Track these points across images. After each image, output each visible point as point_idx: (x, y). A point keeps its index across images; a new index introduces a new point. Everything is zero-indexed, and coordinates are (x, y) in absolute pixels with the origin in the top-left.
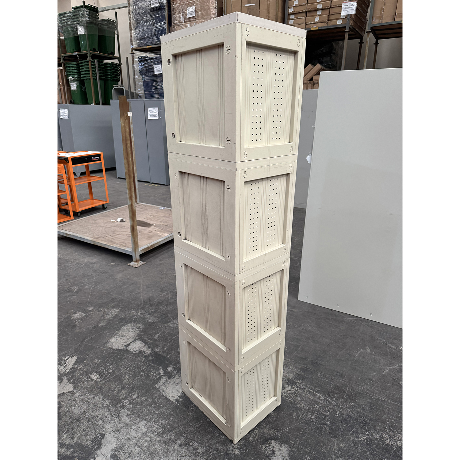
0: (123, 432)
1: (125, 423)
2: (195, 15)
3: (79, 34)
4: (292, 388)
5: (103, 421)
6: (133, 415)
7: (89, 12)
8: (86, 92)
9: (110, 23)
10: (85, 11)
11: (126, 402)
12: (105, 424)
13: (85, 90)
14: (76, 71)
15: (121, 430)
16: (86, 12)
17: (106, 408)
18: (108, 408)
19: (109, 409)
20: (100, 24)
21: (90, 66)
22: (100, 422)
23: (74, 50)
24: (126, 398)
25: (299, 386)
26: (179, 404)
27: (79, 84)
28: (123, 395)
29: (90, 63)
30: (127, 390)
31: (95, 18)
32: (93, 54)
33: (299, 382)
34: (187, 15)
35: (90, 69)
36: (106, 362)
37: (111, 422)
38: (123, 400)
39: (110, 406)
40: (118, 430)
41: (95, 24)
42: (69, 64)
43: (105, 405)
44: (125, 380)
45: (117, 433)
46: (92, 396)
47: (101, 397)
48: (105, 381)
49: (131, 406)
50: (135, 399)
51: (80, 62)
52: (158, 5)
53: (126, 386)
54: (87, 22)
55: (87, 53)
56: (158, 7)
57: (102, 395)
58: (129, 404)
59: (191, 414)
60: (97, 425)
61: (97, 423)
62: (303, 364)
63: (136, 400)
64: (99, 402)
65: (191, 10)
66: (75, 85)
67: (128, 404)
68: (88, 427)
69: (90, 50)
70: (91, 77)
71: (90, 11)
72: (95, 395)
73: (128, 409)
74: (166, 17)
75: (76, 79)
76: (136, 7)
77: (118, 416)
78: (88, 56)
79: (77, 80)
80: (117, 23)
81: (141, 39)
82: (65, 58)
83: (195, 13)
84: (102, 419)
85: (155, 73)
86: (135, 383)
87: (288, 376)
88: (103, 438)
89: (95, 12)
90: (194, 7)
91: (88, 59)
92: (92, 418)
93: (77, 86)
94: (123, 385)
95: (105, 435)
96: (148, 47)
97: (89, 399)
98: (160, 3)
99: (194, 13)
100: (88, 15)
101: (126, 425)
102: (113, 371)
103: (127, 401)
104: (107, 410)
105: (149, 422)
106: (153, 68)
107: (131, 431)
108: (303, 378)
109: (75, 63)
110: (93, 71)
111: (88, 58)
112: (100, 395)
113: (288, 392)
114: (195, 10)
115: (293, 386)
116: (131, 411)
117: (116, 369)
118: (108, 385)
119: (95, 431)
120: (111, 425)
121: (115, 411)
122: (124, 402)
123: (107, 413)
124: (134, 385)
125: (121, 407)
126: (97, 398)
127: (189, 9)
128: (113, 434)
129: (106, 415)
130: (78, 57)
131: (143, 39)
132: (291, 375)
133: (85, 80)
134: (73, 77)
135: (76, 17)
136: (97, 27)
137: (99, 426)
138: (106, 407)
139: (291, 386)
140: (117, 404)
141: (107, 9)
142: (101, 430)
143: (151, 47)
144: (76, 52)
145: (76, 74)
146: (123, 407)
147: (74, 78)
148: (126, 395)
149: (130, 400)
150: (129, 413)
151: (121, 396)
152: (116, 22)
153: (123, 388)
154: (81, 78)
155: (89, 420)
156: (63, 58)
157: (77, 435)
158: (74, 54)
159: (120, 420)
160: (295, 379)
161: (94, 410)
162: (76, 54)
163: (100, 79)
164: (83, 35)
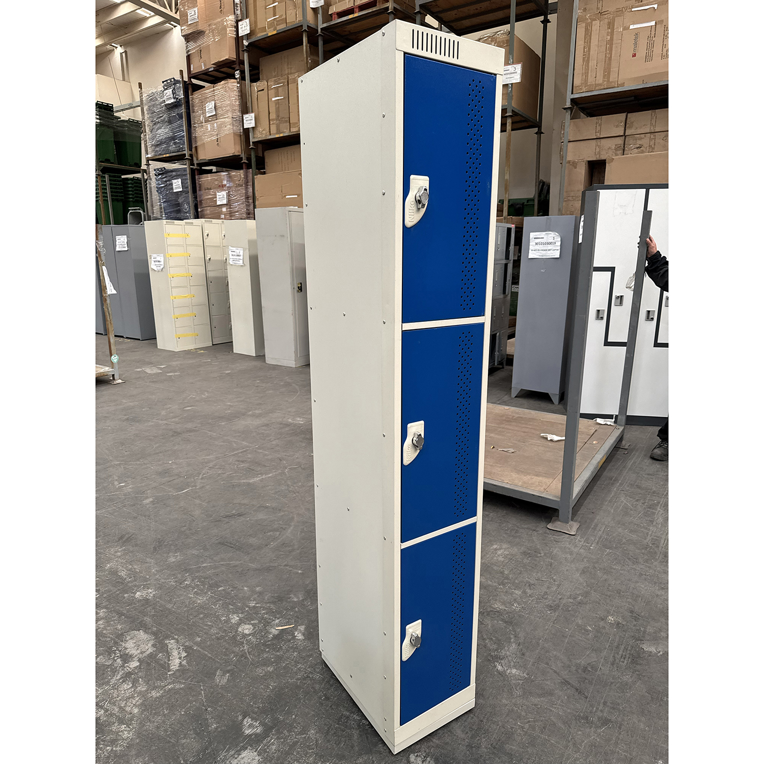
2: (214, 113)
7: (99, 112)
9: (131, 125)
20: (116, 127)
21: (99, 183)
29: (99, 179)
31: (108, 118)
32: (104, 167)
34: (207, 113)
35: (99, 187)
41: (108, 127)
52: (173, 101)
56: (172, 103)
65: (211, 107)
69: (101, 162)
71: (101, 109)
74: (184, 116)
81: (157, 146)
83: (216, 110)
85: (175, 191)
89: (108, 111)
90: (213, 103)
96: (165, 156)
98: (174, 98)
99: (214, 110)
100: (98, 115)
106: (172, 184)
110: (103, 189)
114: (215, 107)
127: (209, 105)
131: (158, 145)
136: (112, 130)
143: (168, 155)
163: (113, 200)
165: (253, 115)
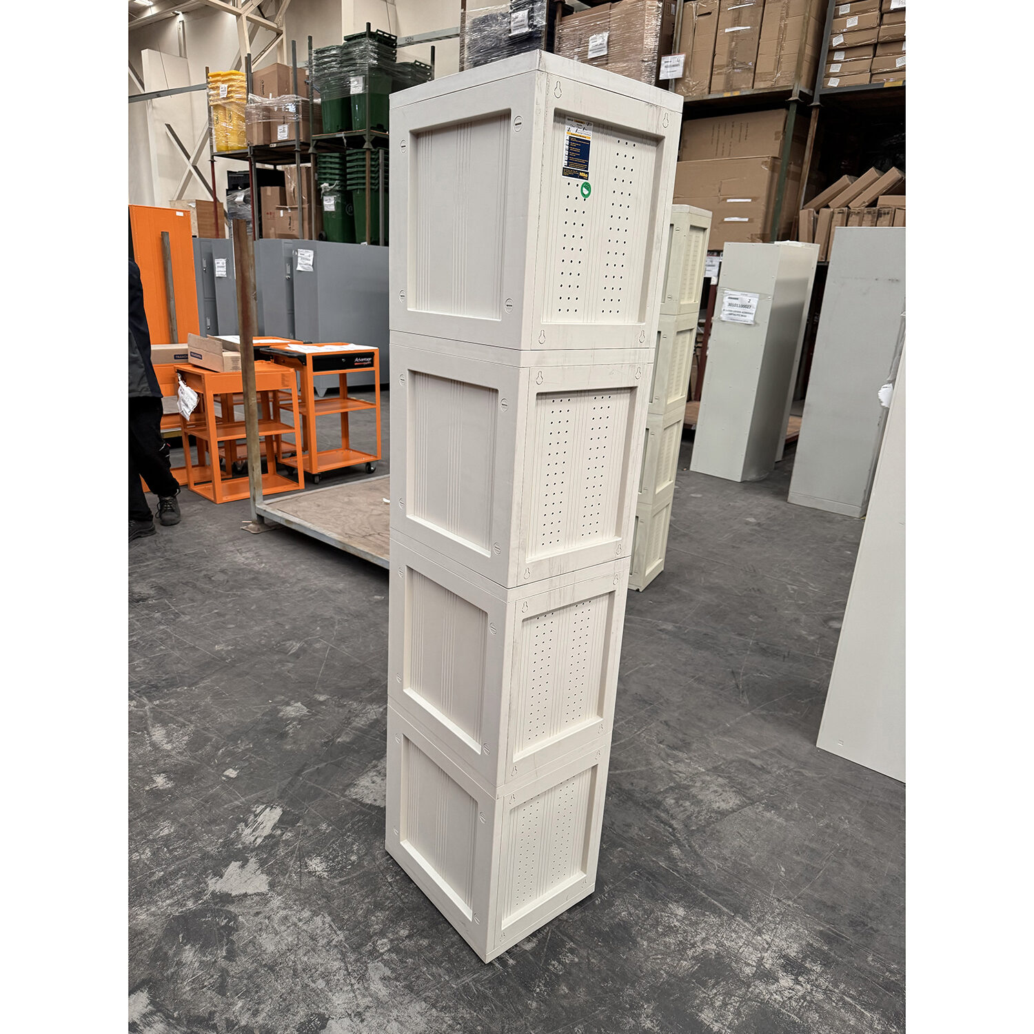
0: (370, 1020)
1: (377, 999)
2: (606, 53)
3: (351, 93)
4: (797, 982)
5: (328, 983)
6: (396, 979)
7: (377, 47)
8: (353, 216)
9: (418, 71)
10: (369, 45)
11: (382, 944)
12: (331, 991)
13: (352, 212)
14: (337, 172)
15: (367, 1014)
16: (370, 47)
17: (336, 951)
18: (342, 951)
19: (344, 955)
20: (397, 73)
21: (368, 162)
22: (321, 984)
23: (338, 126)
24: (382, 934)
25: (816, 980)
26: (507, 972)
27: (342, 200)
28: (377, 924)
29: (367, 156)
30: (387, 913)
31: (388, 58)
32: (376, 137)
33: (814, 968)
34: (590, 53)
35: (367, 169)
36: (346, 834)
37: (345, 989)
38: (375, 938)
39: (345, 947)
40: (359, 1014)
41: (387, 73)
42: (325, 157)
43: (334, 943)
44: (384, 885)
45: (357, 1020)
46: (306, 914)
47: (328, 919)
48: (339, 881)
49: (394, 956)
50: (403, 941)
51: (348, 152)
52: (526, 30)
53: (385, 903)
54: (371, 69)
55: (365, 135)
56: (525, 34)
57: (329, 915)
58: (389, 950)
59: (534, 1004)
60: (313, 990)
61: (313, 985)
62: (828, 922)
63: (407, 942)
64: (321, 931)
65: (599, 41)
66: (333, 202)
67: (386, 949)
68: (292, 991)
69: (372, 128)
70: (367, 186)
71: (381, 45)
72: (315, 914)
73: (386, 963)
75: (337, 188)
76: (476, 36)
77: (362, 978)
78: (366, 139)
79: (338, 191)
80: (434, 71)
82: (319, 143)
83: (608, 48)
84: (326, 976)
86: (406, 897)
87: (785, 946)
88: (323, 1027)
89: (389, 46)
90: (606, 35)
91: (364, 147)
92: (304, 970)
93: (337, 205)
94: (378, 899)
95: (328, 1019)
97: (300, 920)
98: (530, 26)
99: (606, 48)
100: (375, 52)
101: (379, 1003)
102: (359, 858)
103: (385, 940)
104: (339, 956)
105: (434, 1006)
107: (388, 1022)
108: (827, 962)
109: (337, 155)
110: (372, 172)
111: (366, 143)
112: (326, 915)
113: (786, 994)
114: (608, 42)
115: (800, 979)
116: (393, 970)
117: (366, 854)
118: (345, 891)
119: (308, 1006)
120: (344, 997)
121: (357, 961)
122: (379, 942)
123: (337, 964)
124: (404, 903)
125: (371, 953)
126: (318, 920)
127: (595, 38)
128: (347, 1021)
129: (335, 968)
130: (345, 141)
132: (795, 947)
133: (353, 192)
134: (330, 185)
135: (349, 57)
136: (390, 79)
137: (318, 995)
138: (336, 946)
139: (793, 977)
140: (362, 945)
141: (415, 40)
142: (320, 1006)
144: (341, 131)
145: (337, 177)
146: (374, 954)
147: (332, 187)
148: (384, 925)
149: (392, 941)
150: (388, 973)
151: (372, 925)
152: (431, 67)
153: (378, 906)
154: (346, 186)
155: (295, 974)
156: (315, 142)
157: (267, 1008)
158: (338, 135)
159: (367, 989)
160: (804, 959)
161: (309, 951)
162: (342, 135)
164: (359, 95)
165: (681, 58)
